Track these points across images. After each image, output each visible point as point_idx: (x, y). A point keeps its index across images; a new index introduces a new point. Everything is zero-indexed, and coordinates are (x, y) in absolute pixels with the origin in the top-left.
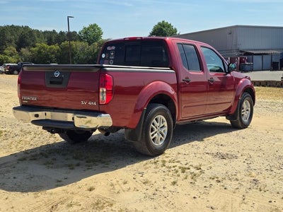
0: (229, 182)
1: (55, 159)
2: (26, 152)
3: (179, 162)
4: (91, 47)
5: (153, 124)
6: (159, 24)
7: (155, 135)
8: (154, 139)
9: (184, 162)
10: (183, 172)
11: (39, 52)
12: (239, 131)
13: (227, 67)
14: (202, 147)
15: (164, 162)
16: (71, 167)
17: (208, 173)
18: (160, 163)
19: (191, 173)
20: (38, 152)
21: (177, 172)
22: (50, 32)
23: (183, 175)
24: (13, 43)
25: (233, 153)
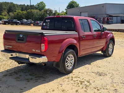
0: (103, 90)
1: (20, 76)
2: (7, 71)
3: (79, 77)
4: (41, 12)
5: (67, 59)
6: (71, 2)
7: (68, 64)
8: (67, 66)
9: (82, 78)
10: (81, 84)
11: (18, 14)
12: (107, 58)
13: (102, 29)
14: (90, 68)
15: (72, 77)
16: (28, 80)
17: (93, 85)
18: (70, 78)
19: (85, 85)
20: (13, 71)
21: (78, 84)
22: (23, 5)
23: (81, 86)
24: (6, 10)
25: (105, 72)
